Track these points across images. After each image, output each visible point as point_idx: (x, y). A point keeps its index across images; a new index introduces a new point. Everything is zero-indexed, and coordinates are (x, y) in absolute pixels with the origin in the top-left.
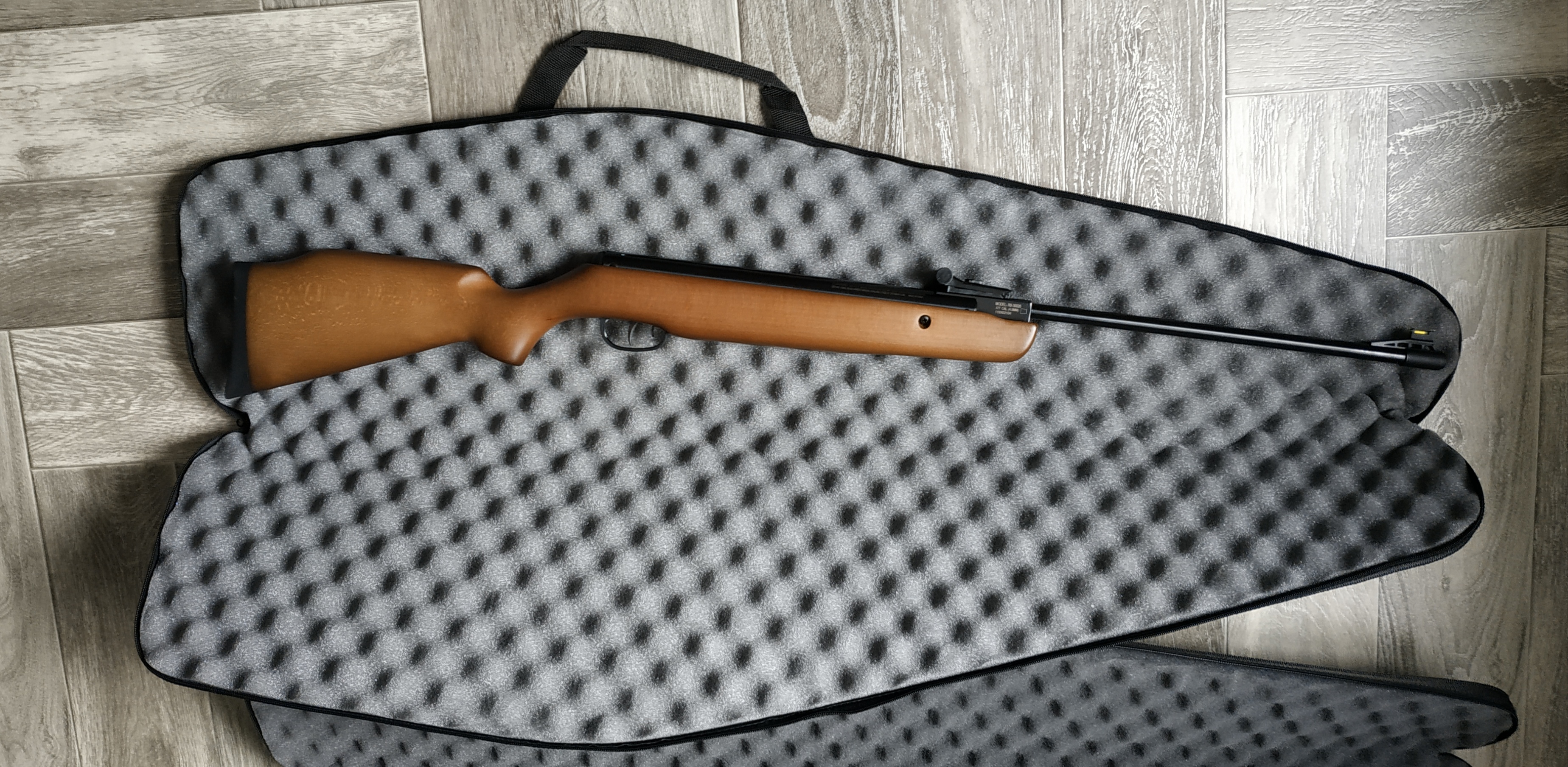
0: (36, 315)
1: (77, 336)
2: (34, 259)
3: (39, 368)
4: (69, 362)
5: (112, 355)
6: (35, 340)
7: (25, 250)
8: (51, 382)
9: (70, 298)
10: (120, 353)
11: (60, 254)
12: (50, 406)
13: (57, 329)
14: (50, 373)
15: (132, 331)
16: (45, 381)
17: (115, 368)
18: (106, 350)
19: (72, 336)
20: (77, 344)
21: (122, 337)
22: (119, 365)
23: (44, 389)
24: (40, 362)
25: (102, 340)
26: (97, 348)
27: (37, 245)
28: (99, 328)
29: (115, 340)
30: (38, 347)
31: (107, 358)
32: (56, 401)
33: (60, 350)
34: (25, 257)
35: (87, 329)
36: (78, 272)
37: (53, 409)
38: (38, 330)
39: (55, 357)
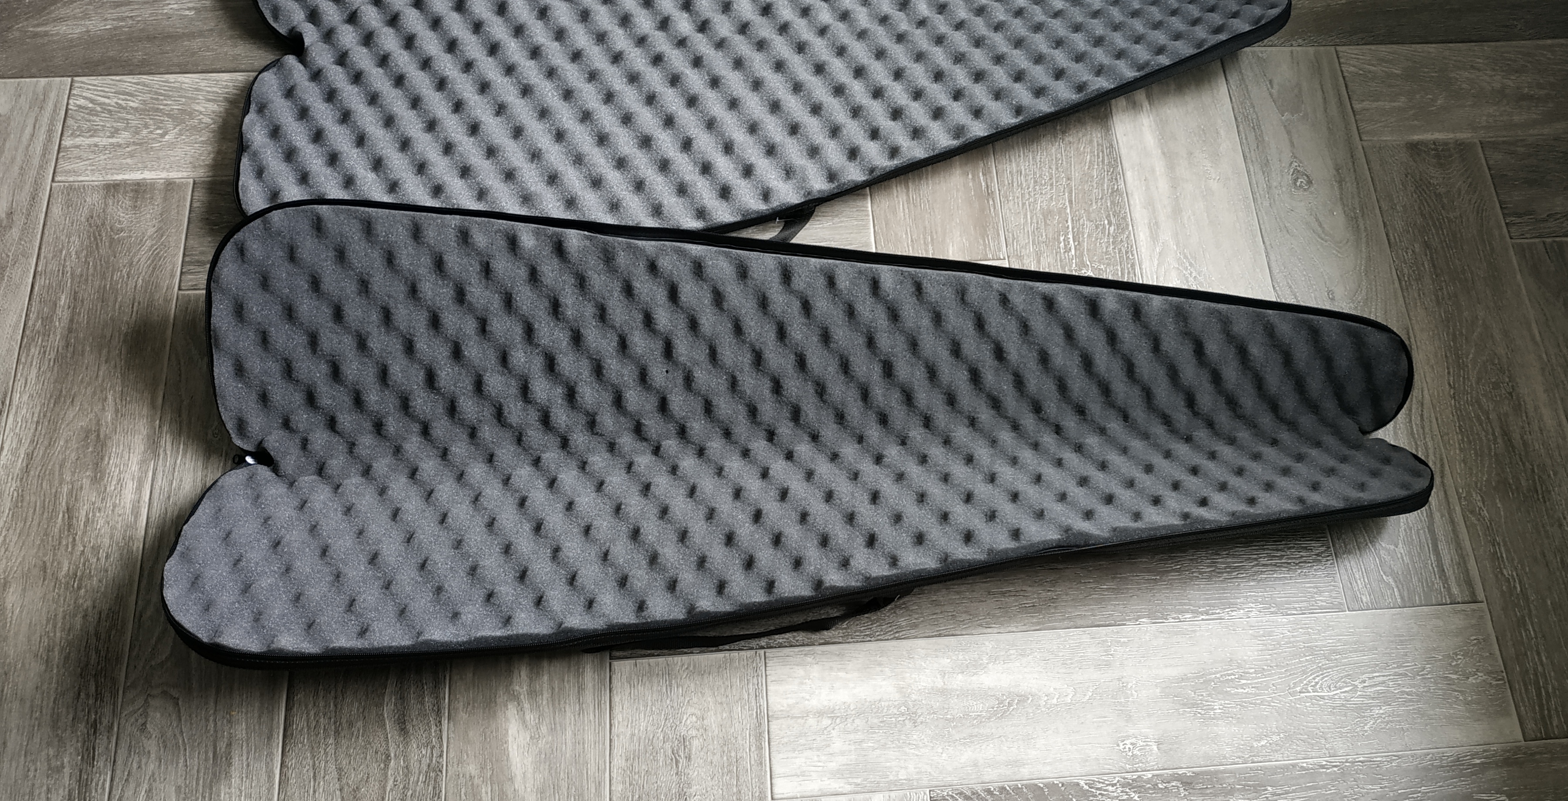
0: (100, 68)
1: (135, 83)
2: (115, 28)
3: (90, 105)
4: (120, 102)
5: (162, 98)
6: (95, 85)
7: (110, 22)
8: (98, 116)
9: (139, 55)
10: (169, 96)
11: (140, 26)
12: (88, 135)
13: (118, 78)
14: (99, 109)
15: (187, 80)
16: (92, 115)
17: (162, 107)
18: (156, 93)
19: (130, 82)
20: (131, 89)
21: (176, 85)
22: (166, 105)
23: (89, 121)
24: (92, 101)
25: (157, 86)
26: (150, 92)
27: (123, 19)
28: (157, 78)
29: (169, 87)
30: (95, 90)
31: (157, 99)
32: (95, 130)
33: (115, 93)
34: (108, 27)
35: (145, 78)
36: (151, 38)
37: (91, 136)
38: (100, 78)
39: (108, 98)
